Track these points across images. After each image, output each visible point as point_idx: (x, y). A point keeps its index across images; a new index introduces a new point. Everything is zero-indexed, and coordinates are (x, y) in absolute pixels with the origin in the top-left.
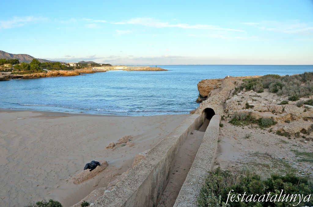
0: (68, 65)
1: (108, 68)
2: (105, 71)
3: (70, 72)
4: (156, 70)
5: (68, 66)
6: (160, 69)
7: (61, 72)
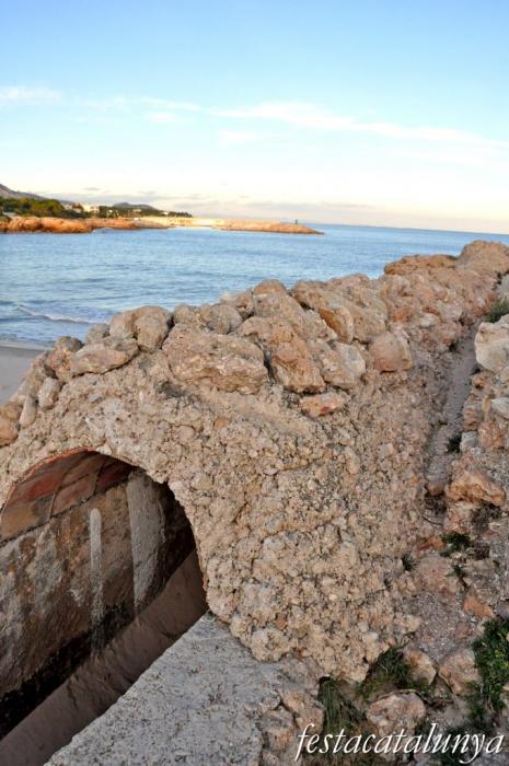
0: (80, 207)
1: (176, 220)
2: (166, 228)
3: (69, 223)
4: (295, 233)
5: (78, 211)
6: (305, 230)
7: (47, 221)
